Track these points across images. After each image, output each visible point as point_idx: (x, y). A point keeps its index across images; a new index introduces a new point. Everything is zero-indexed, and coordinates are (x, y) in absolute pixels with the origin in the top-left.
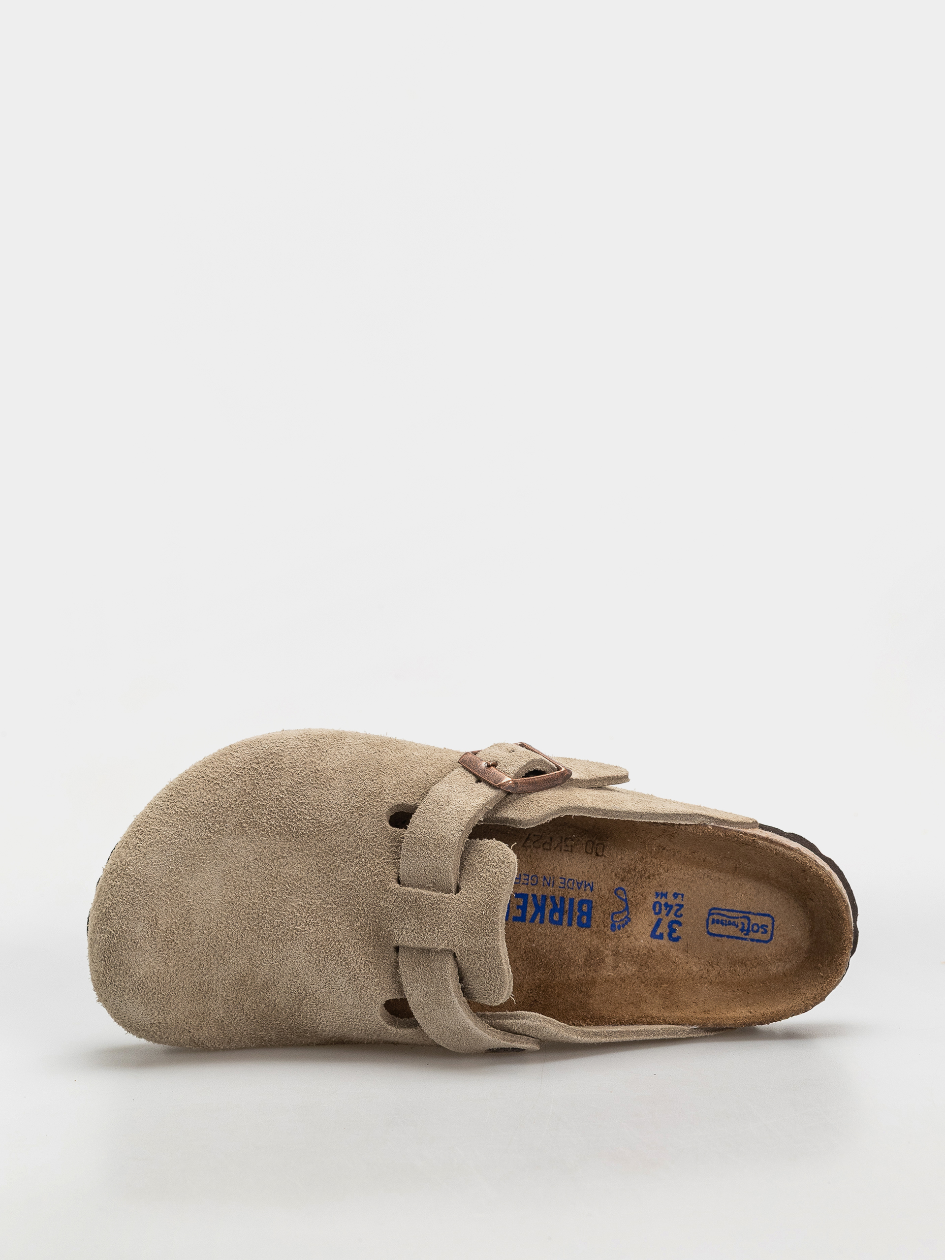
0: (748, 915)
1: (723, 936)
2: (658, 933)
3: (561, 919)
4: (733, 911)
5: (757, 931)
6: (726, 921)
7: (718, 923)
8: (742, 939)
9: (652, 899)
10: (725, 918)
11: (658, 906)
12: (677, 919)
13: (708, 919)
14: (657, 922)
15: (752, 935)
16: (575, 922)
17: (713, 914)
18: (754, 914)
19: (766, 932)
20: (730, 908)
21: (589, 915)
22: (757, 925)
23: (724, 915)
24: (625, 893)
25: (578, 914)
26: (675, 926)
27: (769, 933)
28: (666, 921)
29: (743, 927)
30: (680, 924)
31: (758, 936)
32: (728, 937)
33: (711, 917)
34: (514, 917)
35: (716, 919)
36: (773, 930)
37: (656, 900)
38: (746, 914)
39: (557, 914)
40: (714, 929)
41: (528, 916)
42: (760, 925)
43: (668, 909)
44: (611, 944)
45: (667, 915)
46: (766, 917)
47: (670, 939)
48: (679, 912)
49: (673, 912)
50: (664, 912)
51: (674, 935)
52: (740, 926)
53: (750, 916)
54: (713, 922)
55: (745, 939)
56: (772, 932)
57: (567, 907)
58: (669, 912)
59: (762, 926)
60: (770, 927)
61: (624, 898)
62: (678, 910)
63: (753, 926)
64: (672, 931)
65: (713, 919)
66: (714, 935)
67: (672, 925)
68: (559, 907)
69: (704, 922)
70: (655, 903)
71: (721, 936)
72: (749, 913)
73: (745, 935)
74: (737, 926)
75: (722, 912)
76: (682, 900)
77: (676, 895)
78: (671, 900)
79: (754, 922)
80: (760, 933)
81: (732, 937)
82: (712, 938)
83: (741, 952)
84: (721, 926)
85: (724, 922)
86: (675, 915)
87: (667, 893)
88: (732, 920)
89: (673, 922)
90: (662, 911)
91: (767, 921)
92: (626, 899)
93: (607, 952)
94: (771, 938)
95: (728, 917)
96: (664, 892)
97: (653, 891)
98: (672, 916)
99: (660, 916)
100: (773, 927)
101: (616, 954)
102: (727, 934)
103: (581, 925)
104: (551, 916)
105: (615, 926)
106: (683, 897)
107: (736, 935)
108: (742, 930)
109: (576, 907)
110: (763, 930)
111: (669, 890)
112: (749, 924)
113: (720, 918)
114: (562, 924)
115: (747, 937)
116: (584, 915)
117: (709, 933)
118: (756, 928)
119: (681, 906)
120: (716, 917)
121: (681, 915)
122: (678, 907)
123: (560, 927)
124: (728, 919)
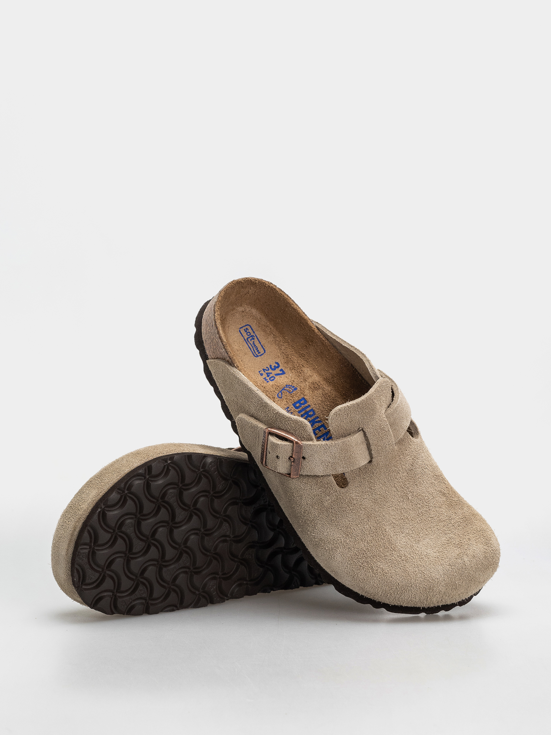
0: (246, 340)
1: (261, 345)
2: (281, 372)
3: (310, 411)
4: (249, 347)
5: (249, 332)
6: (255, 348)
7: (258, 351)
8: (257, 337)
9: (271, 383)
10: (254, 349)
11: (271, 379)
12: (269, 368)
13: (260, 356)
14: (277, 375)
15: (252, 334)
16: (306, 405)
17: (256, 355)
18: (244, 338)
19: (247, 329)
20: (249, 349)
21: (299, 401)
22: (247, 334)
23: (254, 350)
24: (278, 394)
25: (302, 406)
26: (273, 367)
27: (246, 327)
28: (274, 372)
29: (252, 339)
30: (271, 366)
31: (250, 330)
32: (260, 343)
33: (259, 355)
34: (325, 430)
35: (258, 352)
36: (244, 326)
37: (270, 381)
38: (246, 341)
39: (310, 414)
40: (262, 351)
41: (320, 424)
42: (246, 333)
43: (269, 374)
44: (302, 385)
45: (271, 373)
46: (241, 332)
47: (280, 366)
48: (266, 369)
49: (268, 372)
50: (271, 375)
51: (277, 365)
52: (253, 341)
53: (246, 339)
54: (259, 353)
55: (256, 335)
56: (245, 326)
57: (303, 412)
58: (269, 373)
59: (246, 331)
60: (244, 328)
61: (280, 393)
62: (266, 370)
63: (248, 335)
64: (275, 368)
65: (258, 353)
66: (264, 349)
67: (273, 369)
68: (306, 415)
69: (262, 356)
70: (271, 380)
71: (262, 346)
72: (245, 340)
73: (254, 337)
74: (254, 342)
75: (253, 351)
76: (261, 371)
77: (262, 375)
78: (265, 375)
79: (247, 336)
80: (249, 331)
81: (259, 341)
82: (266, 349)
83: (262, 334)
84: (258, 348)
85: (256, 348)
86: (269, 370)
87: (264, 379)
88: (253, 345)
89: (272, 369)
90: (272, 376)
91: (242, 331)
92: (280, 392)
93: (308, 384)
94: (248, 325)
95: (253, 348)
96: (264, 380)
97: (268, 384)
98: (270, 371)
99: (274, 376)
100: (243, 327)
101: (305, 380)
102: (260, 344)
103: (306, 401)
104: (312, 415)
105: (294, 389)
106: (260, 371)
107: (257, 340)
108: (254, 339)
109: (300, 409)
110: (247, 330)
111: (262, 378)
112: (249, 338)
113: (256, 351)
114: (312, 409)
115: (254, 335)
116: (301, 403)
117: (265, 352)
118: (248, 334)
119: (264, 370)
120: (257, 353)
121: (267, 367)
122: (265, 371)
123: (314, 408)
124: (254, 347)
